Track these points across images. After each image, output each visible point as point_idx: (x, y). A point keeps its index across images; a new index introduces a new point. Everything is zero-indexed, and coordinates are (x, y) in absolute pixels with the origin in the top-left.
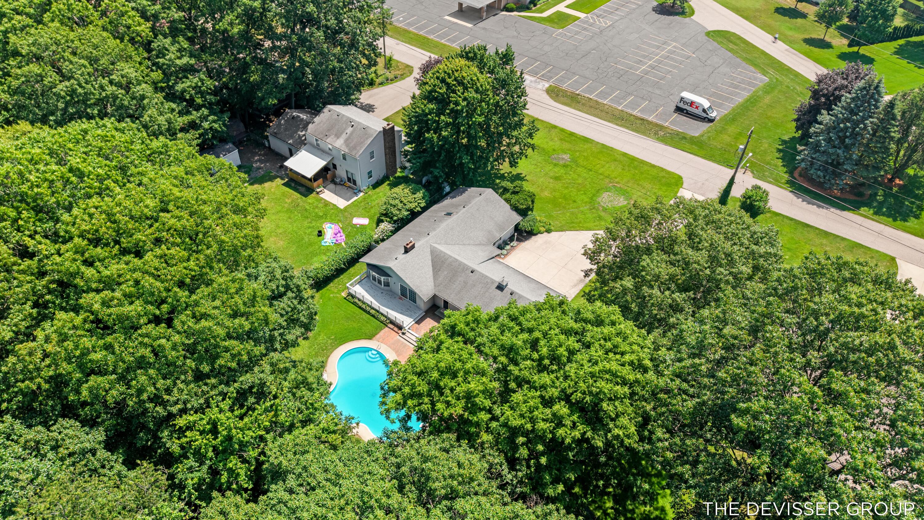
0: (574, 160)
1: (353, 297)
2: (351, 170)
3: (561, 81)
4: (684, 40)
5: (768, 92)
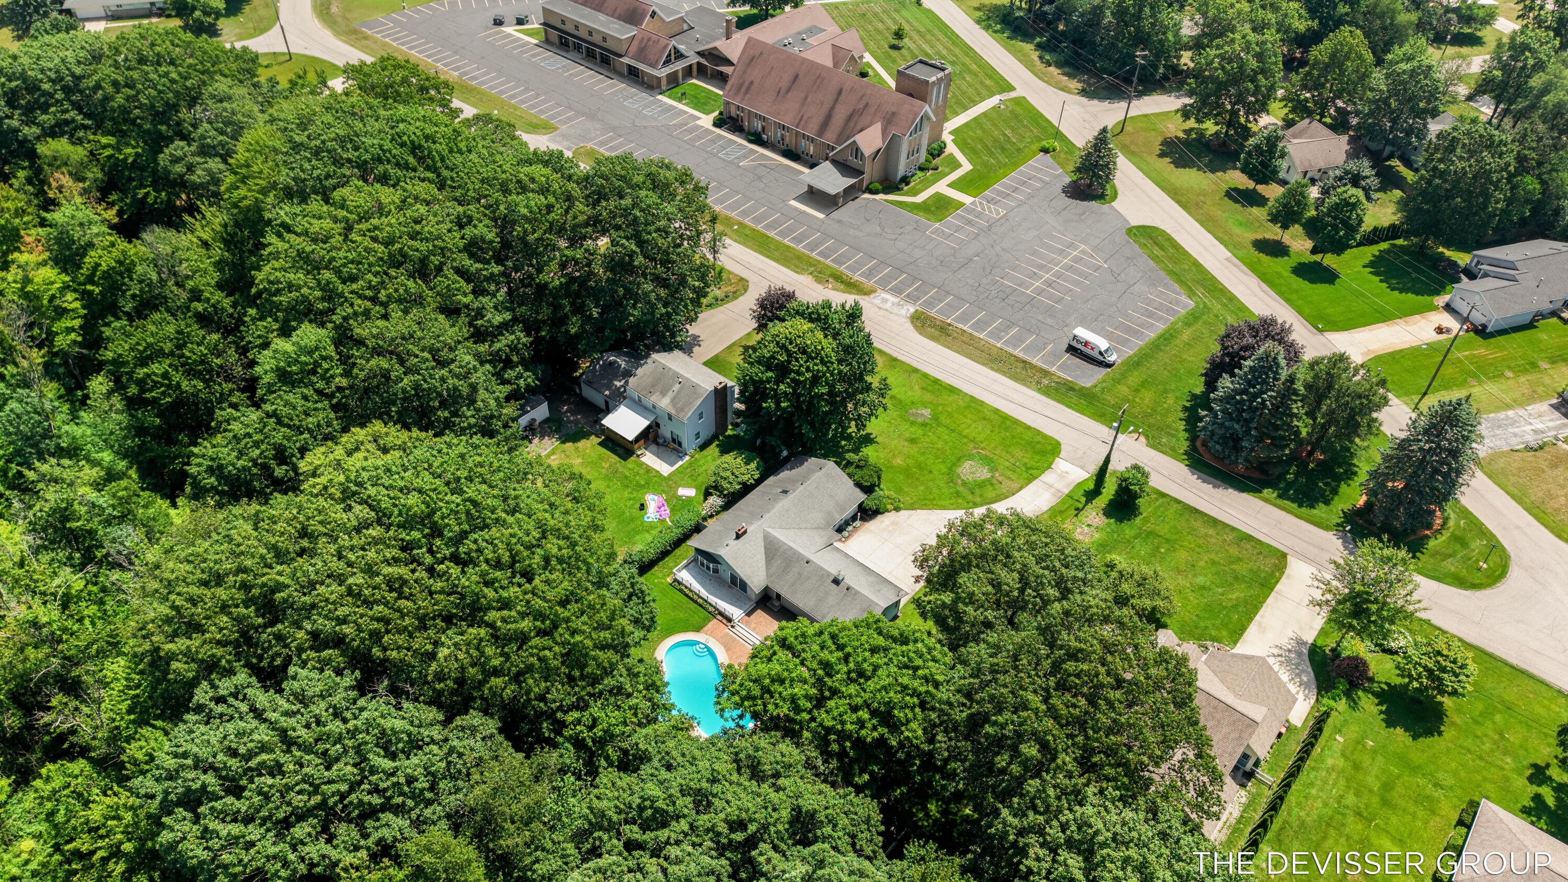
0: (935, 418)
1: (680, 583)
2: (676, 432)
3: (930, 303)
4: (1097, 241)
5: (1189, 324)
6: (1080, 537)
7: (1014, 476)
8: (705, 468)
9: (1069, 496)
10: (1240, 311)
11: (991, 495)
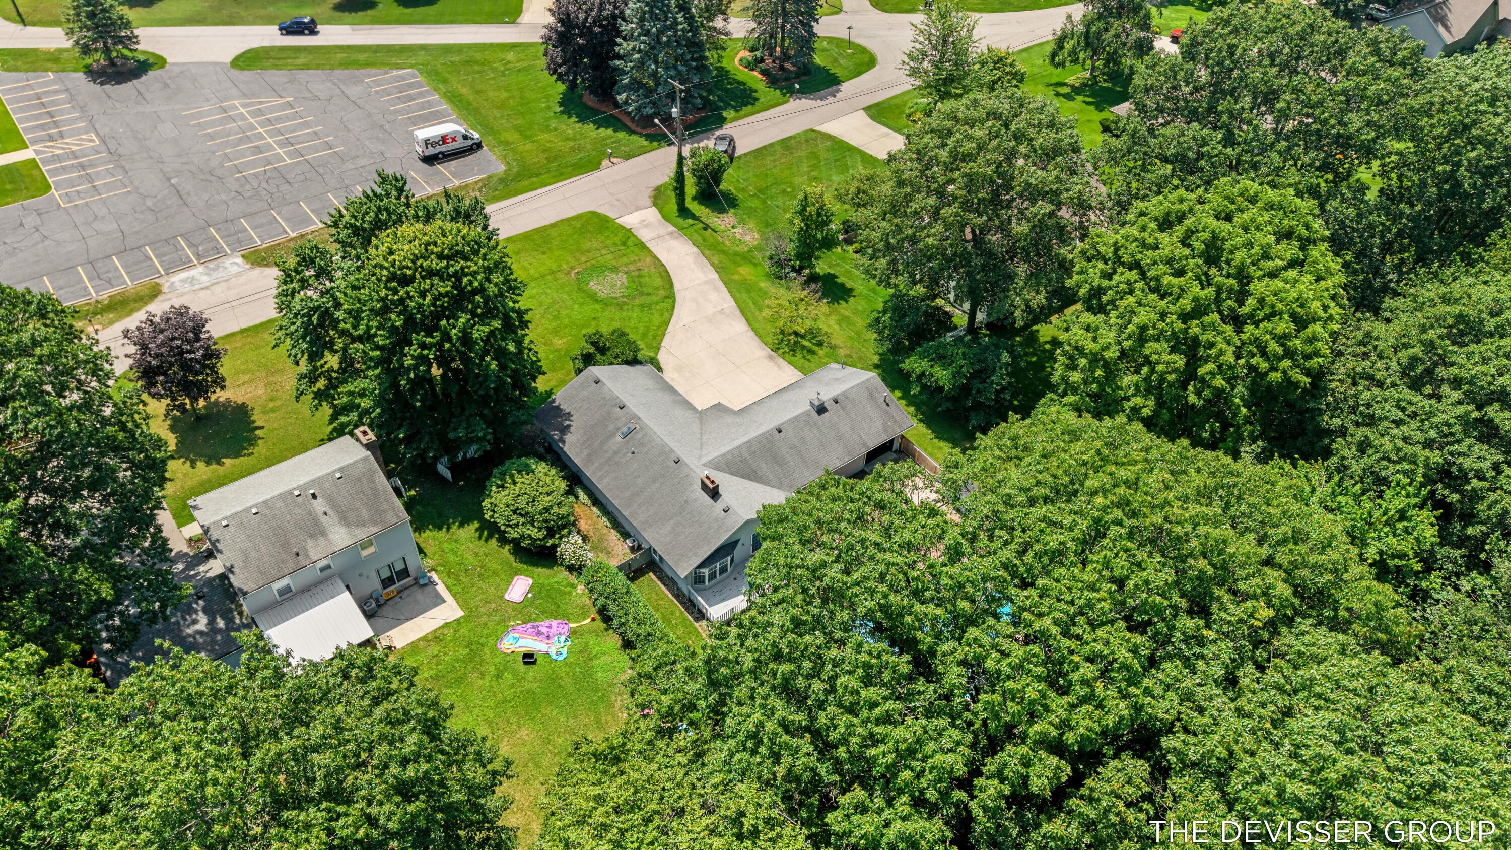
3: (239, 241)
4: (234, 91)
5: (445, 81)
6: (748, 238)
7: (633, 258)
8: (470, 558)
9: (681, 229)
10: (447, 49)
11: (658, 282)
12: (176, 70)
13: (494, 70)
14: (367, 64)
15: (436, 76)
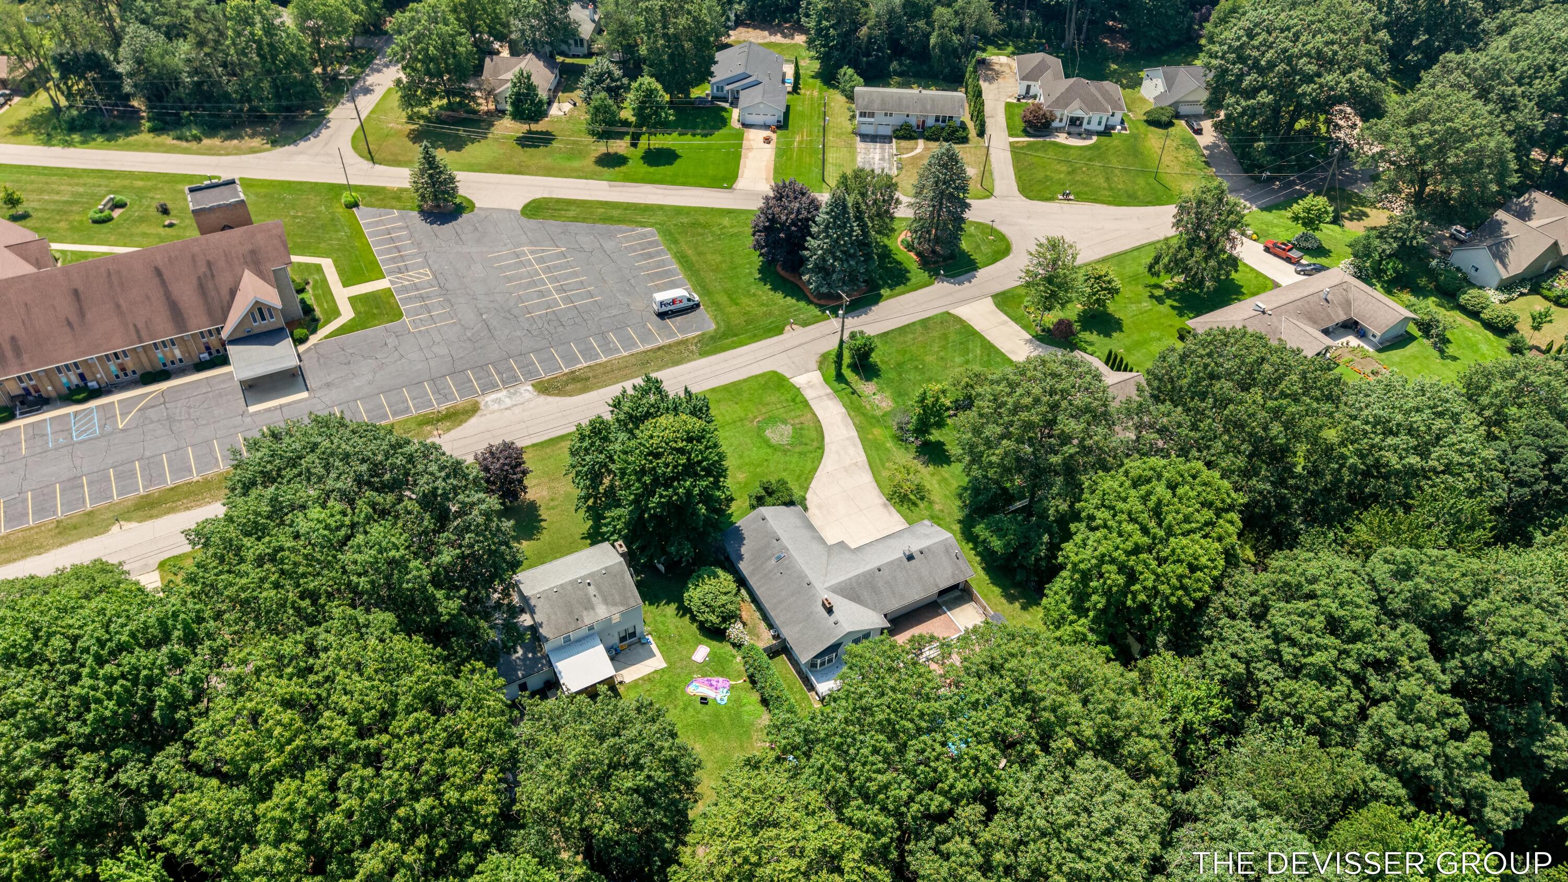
3: (530, 372)
4: (524, 237)
5: (676, 242)
6: (884, 404)
7: (798, 413)
8: (672, 627)
9: (836, 391)
10: (679, 211)
11: (814, 434)
12: (483, 214)
13: (713, 234)
14: (620, 221)
15: (670, 237)
